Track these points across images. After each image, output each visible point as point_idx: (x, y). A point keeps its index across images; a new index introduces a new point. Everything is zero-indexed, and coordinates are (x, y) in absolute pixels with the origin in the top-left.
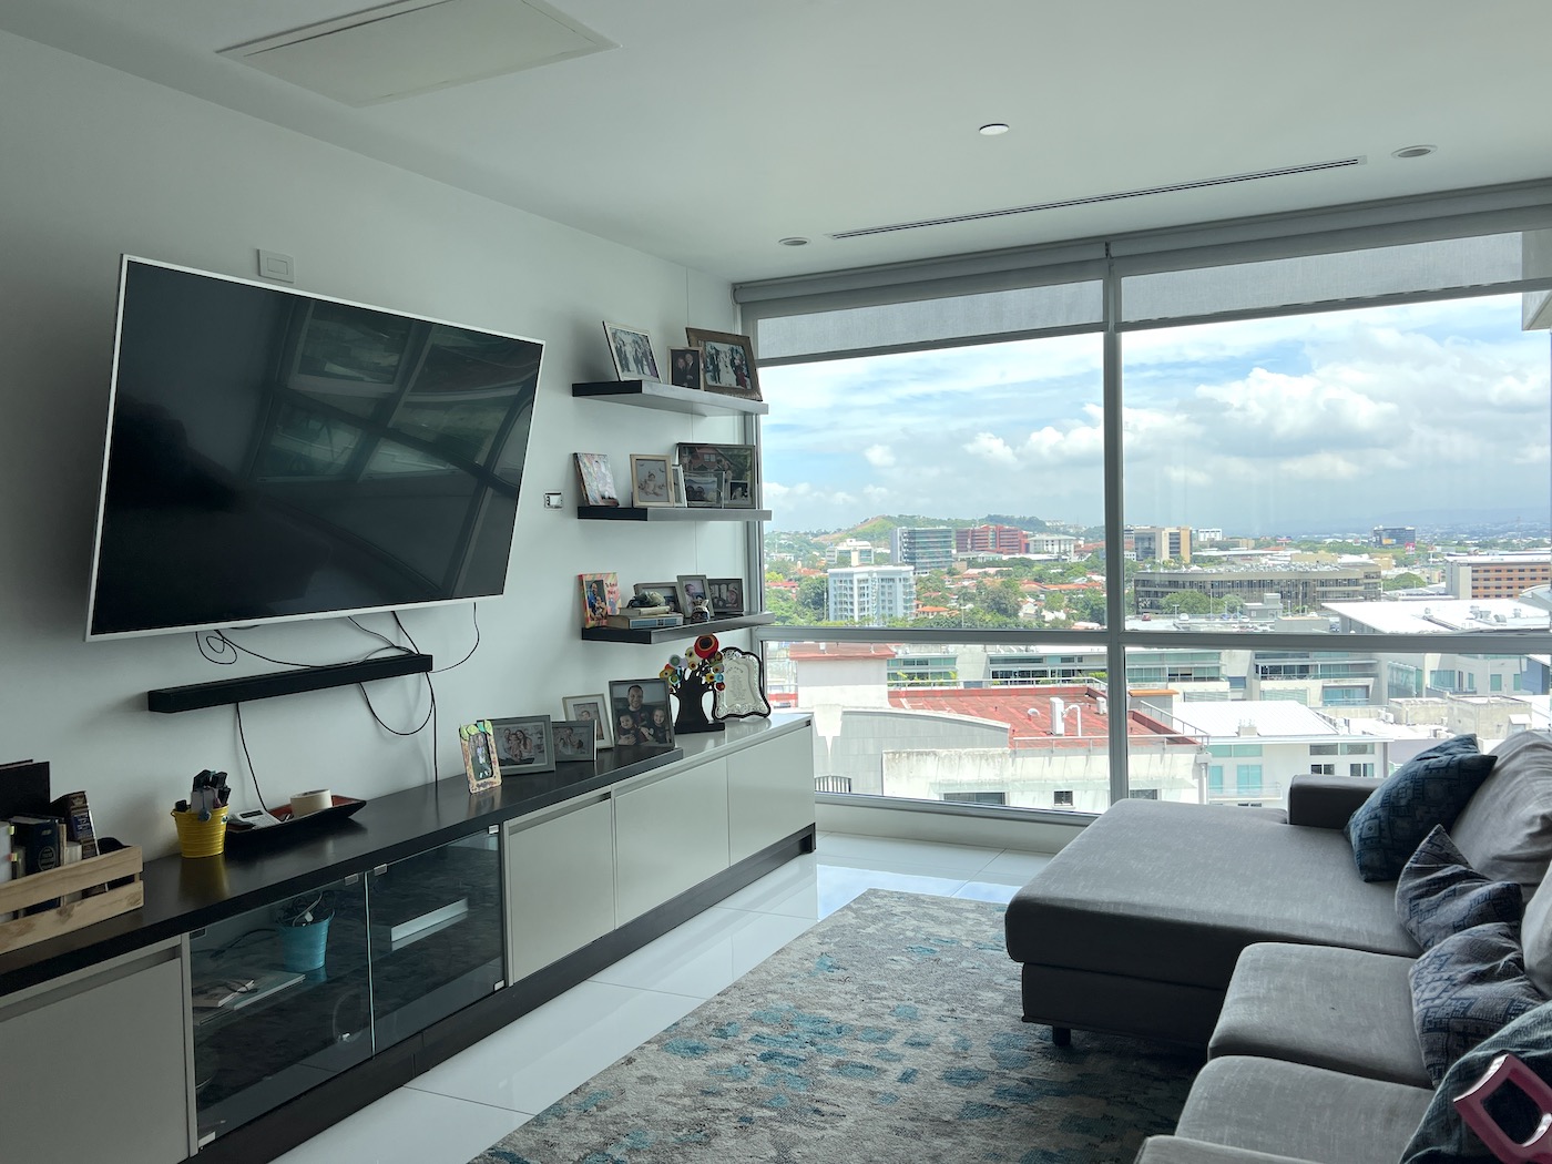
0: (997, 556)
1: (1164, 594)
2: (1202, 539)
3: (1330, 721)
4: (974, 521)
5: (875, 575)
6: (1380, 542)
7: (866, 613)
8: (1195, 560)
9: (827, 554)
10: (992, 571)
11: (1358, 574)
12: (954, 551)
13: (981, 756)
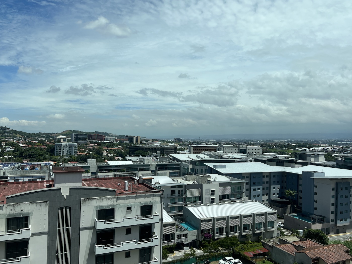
0: (97, 141)
1: (135, 151)
2: (142, 139)
3: (174, 180)
4: (92, 133)
5: (67, 145)
6: (176, 141)
7: (64, 154)
8: (141, 143)
9: (55, 139)
10: (96, 144)
11: (173, 148)
12: (87, 140)
13: (108, 198)
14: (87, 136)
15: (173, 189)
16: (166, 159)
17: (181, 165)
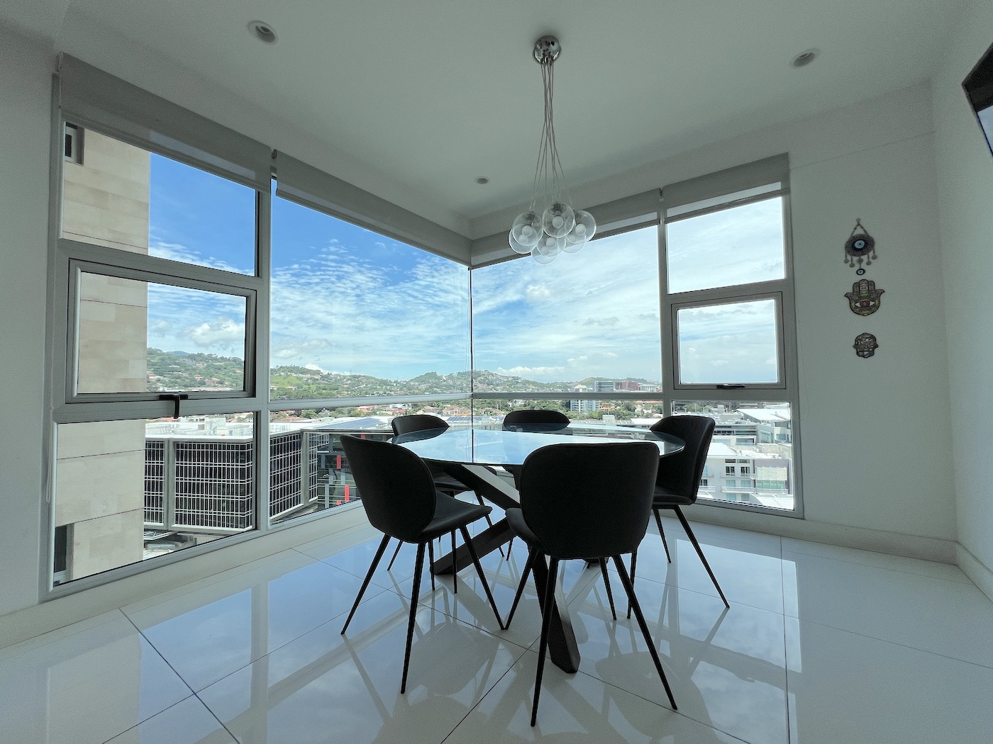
3: (736, 451)
4: (622, 380)
7: (583, 409)
12: (614, 389)
14: (614, 384)
15: (730, 465)
16: (731, 417)
17: (758, 428)
